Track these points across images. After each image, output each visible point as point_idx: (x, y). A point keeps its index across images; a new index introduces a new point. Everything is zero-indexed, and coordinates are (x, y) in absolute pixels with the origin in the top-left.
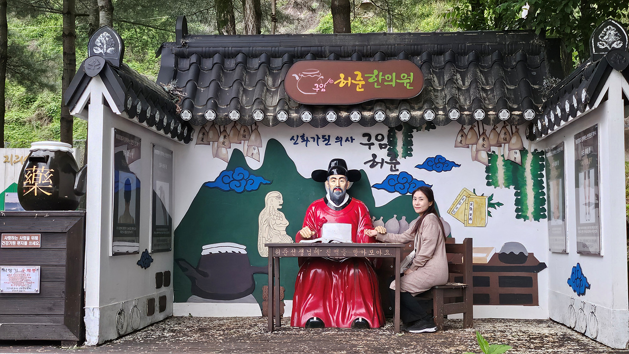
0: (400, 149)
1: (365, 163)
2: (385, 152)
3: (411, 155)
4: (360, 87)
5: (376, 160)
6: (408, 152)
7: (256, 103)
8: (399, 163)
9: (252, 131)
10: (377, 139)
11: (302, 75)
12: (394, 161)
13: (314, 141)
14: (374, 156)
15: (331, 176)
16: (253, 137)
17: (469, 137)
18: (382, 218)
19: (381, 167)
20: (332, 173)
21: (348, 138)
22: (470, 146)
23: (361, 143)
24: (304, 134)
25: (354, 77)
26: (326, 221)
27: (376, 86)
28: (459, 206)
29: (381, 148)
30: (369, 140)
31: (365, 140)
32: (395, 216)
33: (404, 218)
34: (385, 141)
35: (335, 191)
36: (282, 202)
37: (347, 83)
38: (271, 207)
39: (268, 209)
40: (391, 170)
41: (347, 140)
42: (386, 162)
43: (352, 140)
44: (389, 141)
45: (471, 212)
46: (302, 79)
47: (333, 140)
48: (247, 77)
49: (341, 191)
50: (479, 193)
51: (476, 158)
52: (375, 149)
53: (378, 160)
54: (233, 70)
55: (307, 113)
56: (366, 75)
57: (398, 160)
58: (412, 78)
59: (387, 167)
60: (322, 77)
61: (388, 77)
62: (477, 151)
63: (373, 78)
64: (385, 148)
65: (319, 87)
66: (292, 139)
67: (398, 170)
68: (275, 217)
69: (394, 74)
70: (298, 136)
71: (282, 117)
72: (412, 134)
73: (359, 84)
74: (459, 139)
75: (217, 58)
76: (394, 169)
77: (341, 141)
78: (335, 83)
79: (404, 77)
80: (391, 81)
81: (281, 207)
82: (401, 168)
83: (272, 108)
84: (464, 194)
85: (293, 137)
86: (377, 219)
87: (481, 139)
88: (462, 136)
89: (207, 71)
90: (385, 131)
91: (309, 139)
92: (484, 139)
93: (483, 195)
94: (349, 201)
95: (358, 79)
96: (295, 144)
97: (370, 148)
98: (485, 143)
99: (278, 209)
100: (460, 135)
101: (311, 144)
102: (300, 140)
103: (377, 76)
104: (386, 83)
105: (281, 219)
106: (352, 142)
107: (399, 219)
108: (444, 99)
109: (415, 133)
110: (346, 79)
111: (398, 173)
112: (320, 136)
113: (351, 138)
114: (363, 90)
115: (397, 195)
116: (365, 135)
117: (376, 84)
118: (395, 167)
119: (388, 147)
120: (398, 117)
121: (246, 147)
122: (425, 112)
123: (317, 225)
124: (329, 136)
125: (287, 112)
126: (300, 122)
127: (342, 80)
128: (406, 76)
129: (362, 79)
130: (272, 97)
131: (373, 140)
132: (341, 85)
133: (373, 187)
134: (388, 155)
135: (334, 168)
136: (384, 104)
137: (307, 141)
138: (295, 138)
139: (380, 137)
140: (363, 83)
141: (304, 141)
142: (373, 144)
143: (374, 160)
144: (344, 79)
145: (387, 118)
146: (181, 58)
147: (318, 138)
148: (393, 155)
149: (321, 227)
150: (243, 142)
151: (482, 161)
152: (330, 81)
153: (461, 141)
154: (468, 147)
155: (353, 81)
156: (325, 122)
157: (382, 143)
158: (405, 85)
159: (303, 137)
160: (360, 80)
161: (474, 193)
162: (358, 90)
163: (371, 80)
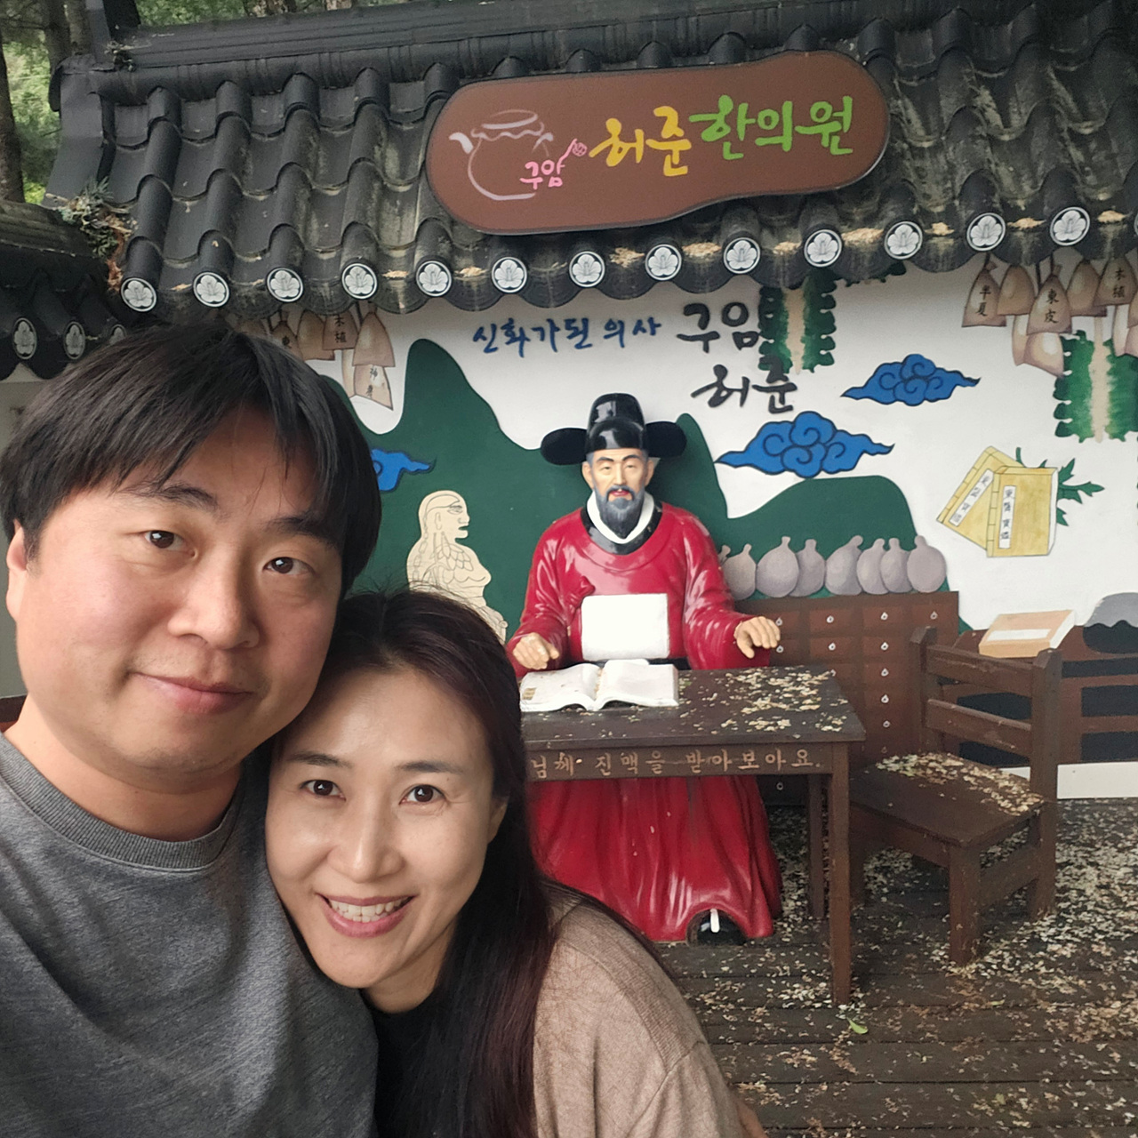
0: (795, 345)
1: (695, 395)
2: (752, 355)
3: (828, 361)
4: (676, 161)
5: (728, 383)
6: (820, 354)
7: (350, 240)
8: (793, 388)
9: (362, 321)
10: (727, 320)
11: (483, 135)
12: (780, 383)
13: (542, 339)
14: (721, 371)
15: (599, 454)
16: (366, 339)
17: (1007, 291)
18: (748, 547)
19: (742, 402)
20: (601, 444)
21: (640, 322)
22: (1010, 320)
23: (681, 336)
24: (511, 321)
25: (654, 128)
26: (591, 591)
27: (728, 156)
28: (971, 500)
29: (740, 345)
30: (703, 324)
31: (691, 326)
32: (786, 540)
33: (811, 544)
34: (752, 325)
35: (612, 498)
36: (466, 519)
37: (633, 151)
38: (439, 536)
39: (430, 541)
40: (773, 410)
41: (639, 328)
42: (757, 387)
43: (654, 326)
44: (763, 322)
45: (1008, 515)
46: (483, 149)
47: (596, 332)
48: (321, 153)
49: (629, 497)
50: (1031, 460)
51: (1025, 356)
52: (724, 351)
53: (732, 381)
54: (279, 133)
55: (509, 263)
56: (693, 119)
57: (793, 376)
58: (847, 115)
59: (759, 401)
60: (549, 137)
61: (768, 120)
62: (1032, 334)
63: (715, 127)
64: (750, 345)
65: (540, 174)
66: (479, 335)
67: (790, 408)
68: (452, 563)
69: (787, 107)
70: (494, 327)
71: (435, 280)
72: (834, 294)
73: (670, 152)
74: (977, 300)
75: (226, 99)
76: (779, 406)
77: (621, 333)
78: (593, 154)
79: (821, 113)
80: (779, 131)
81: (464, 534)
82: (800, 402)
83: (401, 253)
84: (988, 464)
85: (481, 329)
86: (737, 550)
87: (1044, 297)
88: (986, 291)
89: (202, 141)
90: (750, 295)
91: (529, 333)
92: (1052, 297)
93: (1042, 466)
94: (656, 517)
95: (666, 133)
96: (488, 350)
97: (706, 349)
98: (1055, 306)
99: (459, 540)
100: (979, 289)
101: (536, 346)
102: (501, 338)
103: (731, 119)
104: (761, 142)
105: (467, 565)
106: (653, 333)
107: (796, 547)
108: (945, 180)
109: (840, 293)
110: (627, 136)
111: (790, 417)
112: (560, 323)
113: (651, 320)
114: (684, 170)
115: (788, 480)
116: (690, 310)
117: (727, 145)
118: (782, 400)
119: (761, 340)
120: (800, 255)
121: (350, 369)
122: (889, 230)
123: (567, 602)
124: (585, 321)
125: (450, 265)
126: (491, 294)
127: (615, 141)
128: (828, 108)
129: (680, 133)
130: (401, 214)
131: (715, 324)
132: (614, 160)
133: (719, 461)
134: (763, 365)
135: (606, 425)
136: (753, 213)
137: (523, 339)
138: (488, 333)
139: (735, 313)
140: (686, 145)
141: (513, 340)
142: (715, 336)
143: (719, 385)
144: (622, 137)
145: (765, 260)
146: (122, 105)
147: (554, 329)
148: (776, 364)
149: (578, 606)
150: (338, 353)
151: (1046, 363)
152: (575, 147)
153: (983, 306)
154: (1003, 324)
155: (652, 143)
156: (568, 289)
157: (742, 329)
158: (825, 143)
159: (508, 327)
160: (674, 138)
161: (1019, 460)
162: (669, 171)
163: (709, 135)
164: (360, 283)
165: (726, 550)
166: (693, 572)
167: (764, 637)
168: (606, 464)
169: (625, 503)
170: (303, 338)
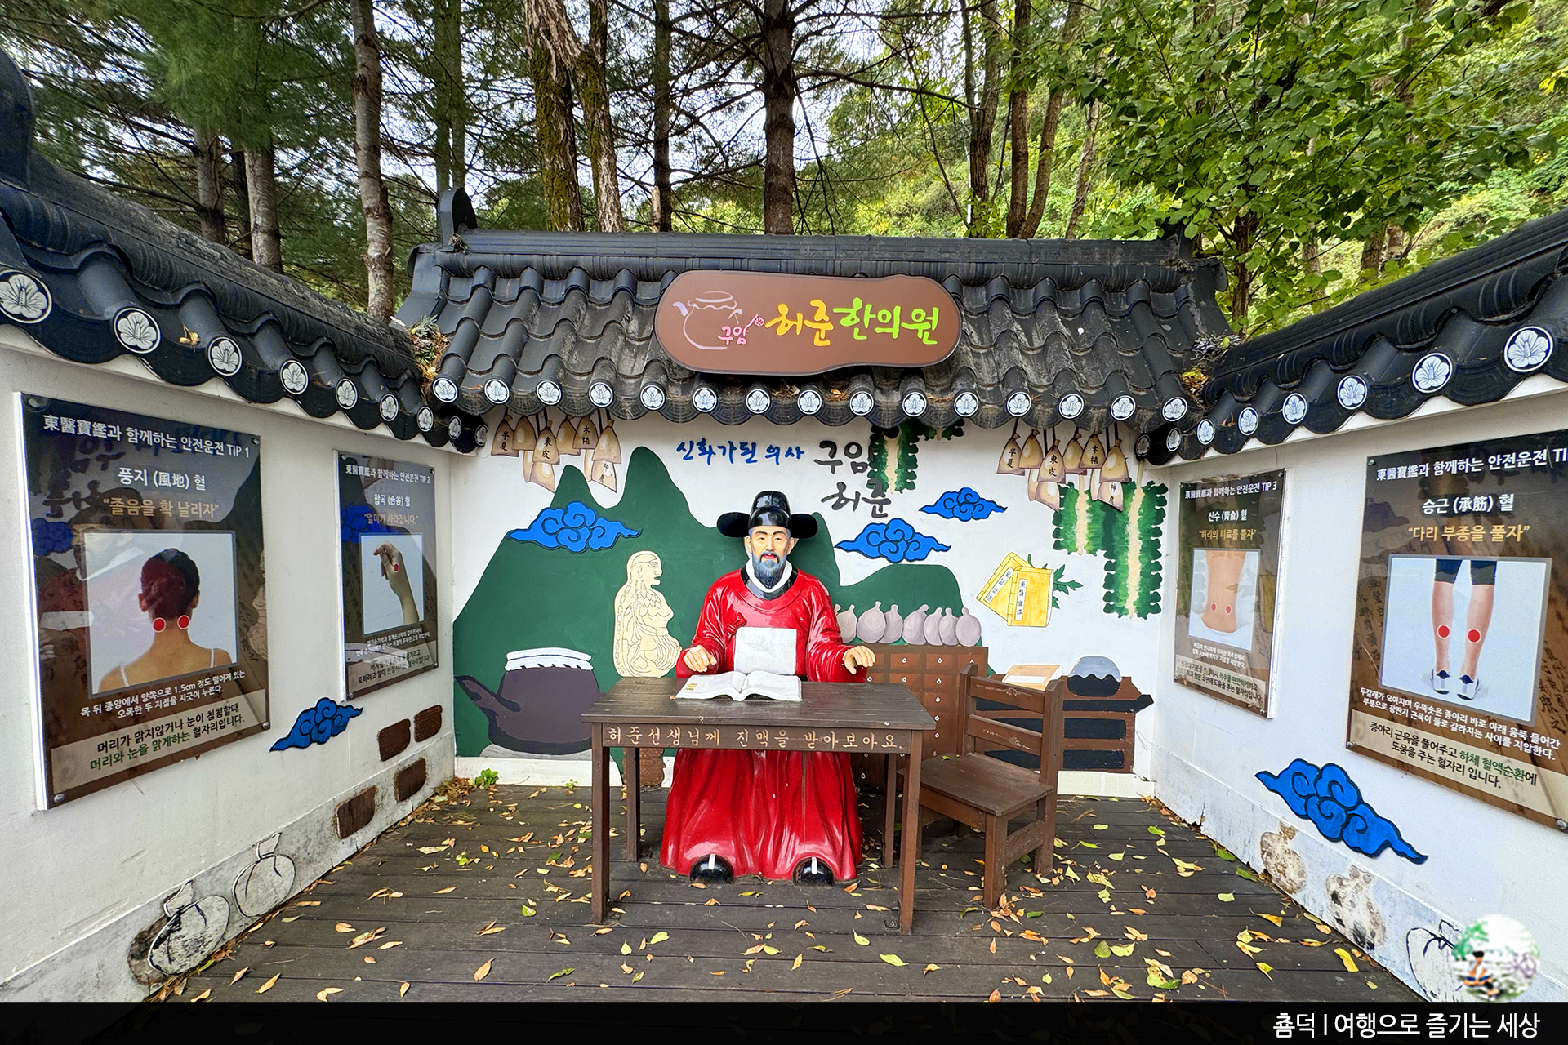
0: (891, 472)
1: (823, 500)
2: (864, 477)
3: (912, 486)
4: (823, 337)
5: (845, 494)
6: (907, 481)
7: (598, 368)
8: (888, 502)
9: (602, 431)
10: (847, 453)
11: (695, 305)
12: (880, 498)
13: (724, 454)
14: (842, 486)
15: (757, 529)
16: (603, 443)
17: (1026, 453)
18: (852, 607)
19: (854, 509)
20: (758, 522)
21: (790, 449)
22: (1027, 472)
23: (816, 461)
24: (704, 440)
25: (810, 313)
26: (744, 623)
27: (857, 336)
28: (998, 587)
29: (855, 471)
30: (832, 455)
31: (824, 455)
32: (878, 604)
33: (895, 608)
34: (864, 458)
35: (764, 559)
36: (659, 572)
37: (794, 326)
38: (639, 583)
39: (633, 585)
40: (874, 515)
41: (789, 453)
42: (864, 499)
43: (800, 453)
44: (872, 458)
45: (1021, 598)
46: (695, 314)
47: (761, 452)
48: (587, 316)
49: (775, 560)
50: (1038, 563)
51: (1036, 496)
52: (844, 473)
53: (849, 494)
54: (560, 303)
55: (705, 391)
56: (836, 310)
57: (888, 495)
58: (935, 319)
59: (865, 509)
60: (740, 312)
61: (884, 317)
62: (1040, 482)
63: (850, 317)
64: (862, 471)
65: (732, 334)
66: (681, 448)
67: (886, 515)
68: (647, 602)
69: (897, 310)
70: (692, 444)
71: (653, 398)
72: (917, 444)
73: (819, 330)
74: (1007, 456)
75: (529, 278)
76: (878, 513)
77: (777, 455)
78: (768, 326)
79: (918, 316)
80: (890, 324)
81: (658, 582)
82: (892, 511)
83: (633, 381)
84: (1010, 564)
85: (683, 444)
86: (844, 609)
87: (1049, 458)
88: (1013, 451)
89: (506, 303)
90: (864, 437)
91: (715, 449)
92: (1054, 459)
93: (1045, 568)
94: (793, 578)
95: (817, 318)
96: (686, 458)
97: (833, 471)
98: (1056, 466)
99: (653, 587)
100: (1009, 450)
101: (719, 458)
102: (696, 450)
103: (860, 313)
104: (878, 330)
105: (658, 604)
106: (798, 457)
107: (885, 609)
108: (993, 371)
109: (922, 443)
110: (791, 316)
111: (885, 521)
112: (737, 445)
113: (798, 449)
114: (827, 343)
115: (882, 563)
116: (824, 444)
117: (856, 330)
118: (881, 510)
119: (869, 469)
120: (900, 409)
121: (590, 463)
122: (958, 396)
123: (726, 631)
124: (754, 445)
125: (664, 389)
126: (693, 413)
127: (783, 318)
128: (923, 314)
129: (827, 319)
130: (635, 357)
131: (840, 455)
132: (781, 331)
133: (837, 546)
134: (869, 485)
135: (763, 510)
136: (870, 379)
137: (711, 452)
138: (687, 447)
139: (853, 450)
140: (830, 327)
141: (704, 452)
142: (840, 463)
143: (840, 495)
144: (788, 317)
145: (876, 408)
146: (456, 276)
147: (732, 448)
148: (877, 484)
149: (734, 634)
150: (583, 451)
151: (1049, 501)
152: (756, 320)
153: (1011, 461)
154: (1023, 474)
155: (806, 322)
156: (745, 415)
157: (858, 460)
158: (920, 335)
159: (702, 444)
160: (823, 321)
161: (1030, 562)
162: (817, 342)
163: (846, 322)
164: (601, 396)
165: (838, 607)
166: (816, 616)
167: (864, 659)
168: (762, 536)
169: (773, 564)
170: (560, 439)
